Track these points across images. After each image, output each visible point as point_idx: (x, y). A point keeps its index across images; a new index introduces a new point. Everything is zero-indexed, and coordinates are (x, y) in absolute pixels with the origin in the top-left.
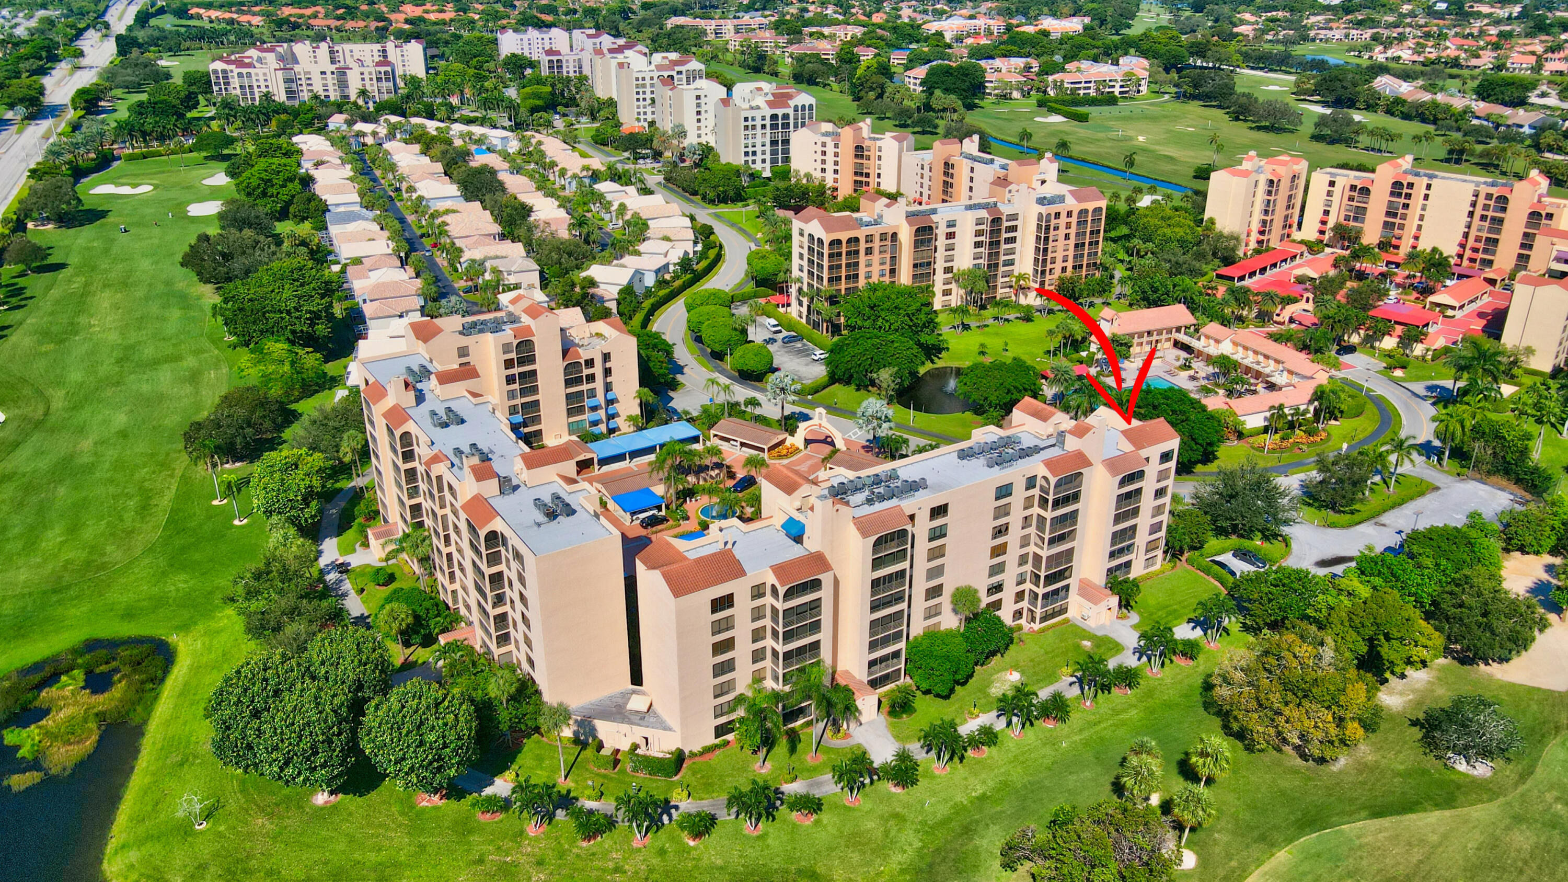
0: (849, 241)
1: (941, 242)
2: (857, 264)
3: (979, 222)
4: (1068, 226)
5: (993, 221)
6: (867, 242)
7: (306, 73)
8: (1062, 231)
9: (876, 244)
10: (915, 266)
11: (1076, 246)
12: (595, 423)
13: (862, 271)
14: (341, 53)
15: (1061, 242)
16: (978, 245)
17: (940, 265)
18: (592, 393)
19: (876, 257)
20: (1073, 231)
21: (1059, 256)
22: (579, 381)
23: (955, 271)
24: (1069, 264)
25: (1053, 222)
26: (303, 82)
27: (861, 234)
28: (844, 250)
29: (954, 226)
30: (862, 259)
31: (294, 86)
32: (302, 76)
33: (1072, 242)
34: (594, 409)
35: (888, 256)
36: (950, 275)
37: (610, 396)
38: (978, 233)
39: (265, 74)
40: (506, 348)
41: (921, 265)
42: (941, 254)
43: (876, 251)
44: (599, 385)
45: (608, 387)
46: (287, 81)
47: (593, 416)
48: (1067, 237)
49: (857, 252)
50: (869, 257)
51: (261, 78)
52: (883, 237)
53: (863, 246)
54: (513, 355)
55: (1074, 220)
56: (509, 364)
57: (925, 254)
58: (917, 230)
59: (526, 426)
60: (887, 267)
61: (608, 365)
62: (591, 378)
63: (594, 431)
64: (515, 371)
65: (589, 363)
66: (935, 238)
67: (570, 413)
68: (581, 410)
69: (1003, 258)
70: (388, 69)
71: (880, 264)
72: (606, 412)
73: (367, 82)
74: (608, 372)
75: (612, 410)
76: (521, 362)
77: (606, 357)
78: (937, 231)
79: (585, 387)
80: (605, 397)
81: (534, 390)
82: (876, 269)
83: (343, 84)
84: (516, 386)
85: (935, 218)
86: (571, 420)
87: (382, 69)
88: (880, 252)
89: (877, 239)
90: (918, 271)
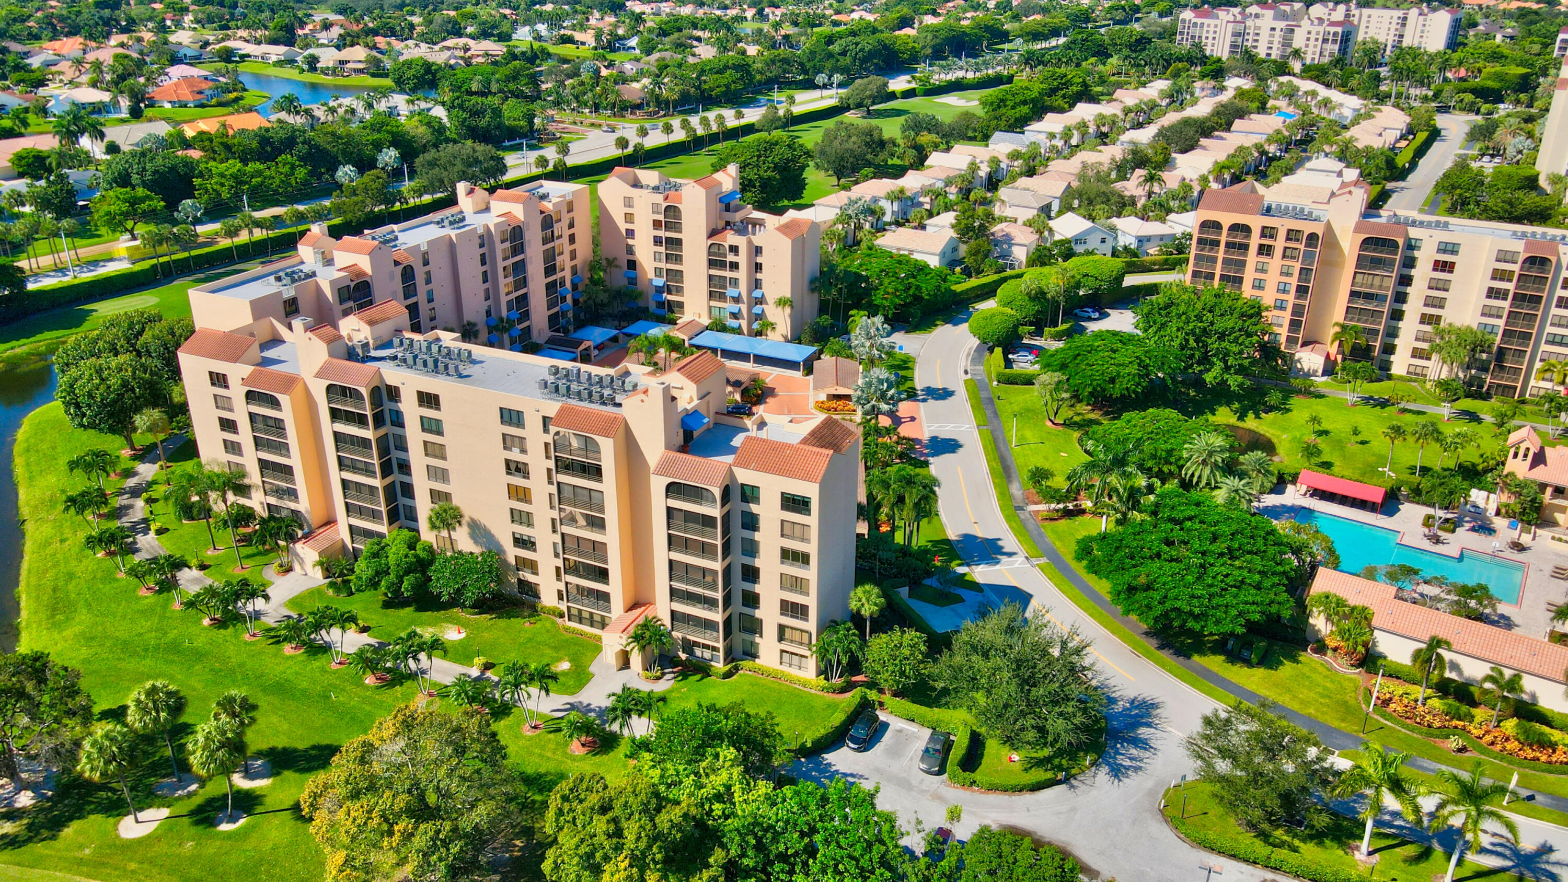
0: (1234, 228)
1: (1422, 273)
2: (1243, 264)
3: (1503, 256)
5: (1532, 261)
6: (1263, 235)
7: (1255, 28)
9: (1279, 244)
10: (1353, 294)
12: (735, 316)
13: (1249, 275)
16: (1493, 293)
17: (1413, 308)
18: (735, 282)
19: (1275, 262)
22: (722, 265)
23: (1443, 324)
26: (1250, 38)
27: (1256, 222)
28: (1223, 238)
29: (1454, 252)
30: (1252, 257)
31: (1240, 39)
32: (1251, 32)
34: (737, 300)
35: (1297, 266)
36: (1428, 328)
37: (757, 294)
38: (1498, 275)
39: (1216, 26)
40: (655, 208)
41: (1369, 297)
42: (1417, 292)
43: (1278, 252)
44: (742, 275)
45: (757, 284)
46: (1236, 34)
47: (734, 308)
49: (1245, 247)
50: (1263, 259)
51: (1212, 29)
52: (1292, 235)
53: (1255, 241)
54: (661, 217)
56: (657, 224)
57: (1377, 281)
58: (1366, 241)
59: (669, 293)
60: (1294, 281)
61: (759, 260)
62: (734, 266)
63: (733, 323)
64: (662, 233)
65: (734, 249)
66: (1410, 263)
67: (711, 295)
68: (722, 297)
69: (1549, 329)
70: (1339, 30)
71: (1282, 274)
72: (750, 309)
73: (1312, 42)
74: (758, 267)
75: (757, 309)
76: (669, 226)
77: (758, 250)
78: (1416, 253)
79: (728, 274)
80: (750, 292)
81: (678, 259)
82: (1273, 278)
83: (1286, 43)
84: (662, 249)
85: (1413, 233)
86: (713, 303)
87: (1332, 30)
88: (1284, 257)
89: (1282, 235)
90: (1360, 304)
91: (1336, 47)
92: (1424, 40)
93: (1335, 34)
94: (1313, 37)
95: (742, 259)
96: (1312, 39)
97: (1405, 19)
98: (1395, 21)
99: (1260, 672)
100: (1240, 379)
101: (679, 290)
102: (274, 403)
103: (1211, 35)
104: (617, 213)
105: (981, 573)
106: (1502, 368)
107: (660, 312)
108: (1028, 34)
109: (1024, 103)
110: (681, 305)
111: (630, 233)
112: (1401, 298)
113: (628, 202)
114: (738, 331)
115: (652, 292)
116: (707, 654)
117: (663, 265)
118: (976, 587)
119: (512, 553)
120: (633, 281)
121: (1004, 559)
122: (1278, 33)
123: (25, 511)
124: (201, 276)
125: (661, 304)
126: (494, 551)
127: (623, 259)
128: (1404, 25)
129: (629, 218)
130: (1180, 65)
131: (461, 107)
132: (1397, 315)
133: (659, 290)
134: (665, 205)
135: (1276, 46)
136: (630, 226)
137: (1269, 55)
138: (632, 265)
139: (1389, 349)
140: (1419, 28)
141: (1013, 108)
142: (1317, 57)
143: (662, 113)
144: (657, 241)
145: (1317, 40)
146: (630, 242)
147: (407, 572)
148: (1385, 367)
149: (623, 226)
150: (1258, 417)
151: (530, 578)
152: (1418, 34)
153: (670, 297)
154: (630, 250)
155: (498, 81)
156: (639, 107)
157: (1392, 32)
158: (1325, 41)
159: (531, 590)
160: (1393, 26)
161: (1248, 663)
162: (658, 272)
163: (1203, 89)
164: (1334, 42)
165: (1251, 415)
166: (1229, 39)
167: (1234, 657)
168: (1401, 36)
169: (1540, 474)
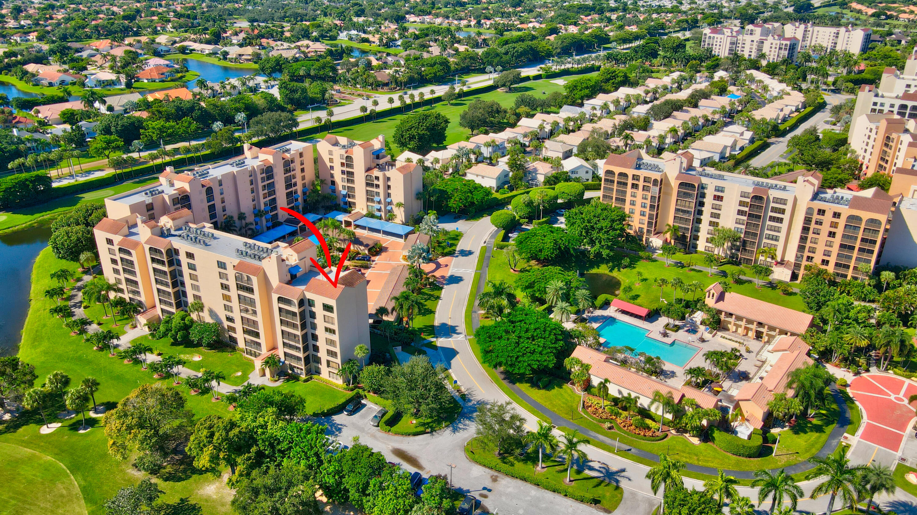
0: (621, 174)
1: (709, 201)
2: (625, 192)
3: (744, 194)
4: (834, 225)
5: (755, 198)
6: (633, 179)
7: (743, 40)
8: (825, 229)
9: (641, 183)
10: (677, 210)
11: (842, 246)
12: (379, 210)
13: (628, 198)
14: (810, 33)
15: (823, 237)
16: (740, 213)
17: (706, 218)
18: (378, 194)
19: (640, 192)
20: (840, 231)
21: (821, 248)
22: (372, 185)
23: (720, 227)
24: (833, 260)
25: (815, 217)
26: (740, 45)
27: (630, 172)
28: (616, 179)
29: (722, 191)
30: (629, 190)
31: (734, 47)
32: (740, 42)
33: (837, 241)
34: (379, 202)
35: (649, 195)
36: (711, 228)
37: (389, 200)
38: (741, 204)
39: (721, 39)
40: (341, 156)
41: (684, 212)
42: (707, 210)
43: (641, 187)
44: (381, 190)
45: (389, 195)
46: (732, 44)
47: (378, 206)
48: (832, 234)
49: (626, 184)
50: (634, 190)
51: (719, 40)
52: (646, 180)
53: (630, 181)
54: (344, 161)
55: (842, 222)
56: (342, 164)
57: (687, 204)
58: (681, 184)
59: (349, 197)
60: (648, 202)
61: (389, 184)
62: (378, 186)
63: (378, 214)
64: (345, 169)
65: (377, 178)
66: (703, 195)
67: (368, 200)
68: (372, 201)
69: (766, 232)
70: (788, 43)
71: (643, 198)
72: (385, 207)
73: (773, 49)
74: (389, 187)
75: (389, 208)
76: (348, 166)
77: (389, 179)
78: (706, 191)
79: (375, 190)
80: (385, 199)
81: (352, 181)
82: (639, 200)
83: (760, 49)
84: (345, 176)
85: (704, 180)
86: (369, 204)
87: (784, 42)
88: (643, 190)
89: (642, 179)
90: (680, 215)
91: (786, 52)
92: (848, 46)
93: (786, 45)
94: (774, 46)
95: (381, 183)
96: (773, 48)
97: (838, 33)
98: (832, 34)
99: (543, 392)
100: (608, 251)
101: (354, 197)
102: (129, 253)
103: (718, 44)
104: (326, 158)
105: (441, 342)
106: (745, 250)
107: (345, 206)
110: (354, 204)
111: (332, 168)
112: (700, 213)
113: (330, 153)
114: (380, 218)
115: (341, 197)
116: (299, 371)
117: (346, 184)
118: (435, 348)
119: (226, 324)
120: (334, 191)
121: (455, 335)
122: (755, 43)
123: (32, 295)
124: (137, 180)
125: (345, 203)
126: (219, 323)
127: (329, 180)
128: (837, 37)
129: (331, 160)
130: (694, 62)
132: (699, 221)
133: (345, 196)
134: (346, 155)
135: (754, 50)
136: (332, 164)
137: (750, 55)
138: (333, 183)
139: (696, 238)
140: (846, 39)
142: (776, 57)
143: (398, 88)
144: (343, 172)
145: (776, 48)
146: (332, 172)
147: (179, 331)
148: (695, 246)
149: (329, 164)
150: (619, 270)
151: (233, 335)
152: (845, 42)
153: (349, 200)
154: (332, 176)
156: (387, 84)
157: (831, 41)
158: (780, 49)
159: (234, 340)
160: (831, 38)
161: (539, 388)
162: (344, 187)
163: (701, 78)
164: (785, 49)
165: (616, 269)
166: (728, 46)
167: (535, 384)
168: (836, 43)
169: (720, 306)
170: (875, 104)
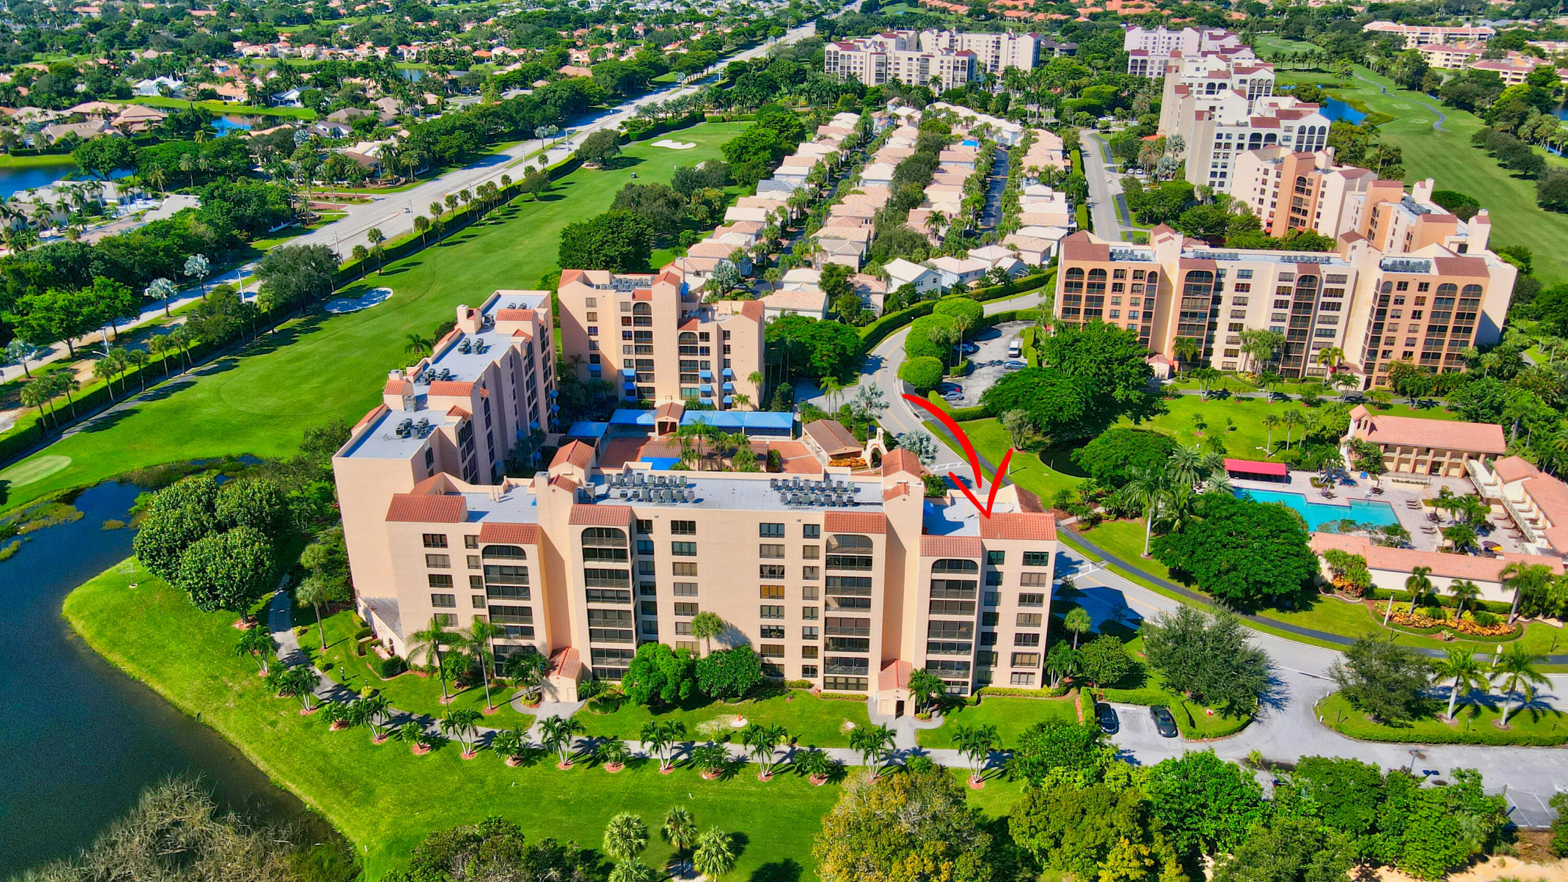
0: (1093, 272)
1: (1228, 293)
2: (1101, 299)
3: (1284, 277)
4: (1420, 301)
5: (1303, 279)
6: (1116, 276)
7: (896, 58)
8: (1409, 307)
9: (1128, 282)
10: (1183, 314)
11: (1431, 329)
12: (708, 394)
13: (1107, 308)
14: (959, 43)
15: (1406, 319)
16: (1279, 304)
17: (1223, 320)
18: (706, 366)
19: (1126, 296)
20: (1427, 309)
21: (1401, 337)
22: (693, 351)
23: (1245, 330)
24: (1418, 350)
25: (1394, 293)
26: (892, 66)
27: (1110, 267)
28: (1085, 281)
29: (1249, 277)
30: (1108, 294)
31: (884, 69)
32: (892, 61)
33: (1424, 322)
34: (707, 380)
35: (1143, 297)
36: (1236, 334)
37: (726, 372)
38: (1281, 291)
39: (860, 57)
40: (624, 306)
41: (1193, 315)
42: (1225, 308)
43: (1128, 288)
44: (713, 358)
45: (726, 364)
46: (880, 64)
47: (706, 387)
48: (1417, 315)
49: (1102, 287)
50: (1117, 294)
51: (858, 61)
52: (1138, 275)
53: (1110, 281)
54: (630, 314)
55: (1431, 295)
56: (626, 321)
57: (1199, 303)
58: (1190, 275)
59: (639, 381)
60: (1141, 309)
61: (727, 342)
62: (705, 351)
63: (706, 400)
64: (632, 328)
65: (705, 336)
66: (1219, 287)
67: (682, 378)
68: (694, 379)
69: (1317, 326)
70: (966, 59)
71: (1132, 304)
72: (720, 386)
73: (945, 70)
74: (726, 349)
75: (727, 386)
76: (638, 322)
77: (726, 335)
78: (1223, 280)
79: (699, 358)
80: (720, 372)
81: (649, 350)
82: (1125, 309)
83: (924, 70)
84: (632, 342)
85: (1220, 264)
86: (683, 385)
87: (960, 59)
88: (1132, 291)
89: (1130, 275)
90: (1188, 321)
91: (966, 73)
92: (1015, 60)
93: (963, 62)
94: (945, 65)
95: (713, 344)
96: (945, 68)
97: (998, 42)
98: (990, 44)
99: (1303, 614)
100: (1138, 393)
101: (650, 377)
102: (520, 554)
103: (858, 66)
104: (579, 314)
106: (1288, 357)
107: (631, 399)
108: (687, 68)
109: (764, 149)
110: (652, 390)
111: (593, 331)
112: (1214, 313)
113: (591, 302)
114: (711, 407)
115: (621, 381)
117: (633, 357)
118: (1079, 593)
119: (757, 642)
120: (597, 374)
121: (1079, 567)
122: (915, 62)
125: (630, 392)
126: (740, 645)
127: (586, 354)
128: (998, 48)
129: (592, 317)
130: (848, 96)
131: (223, 197)
132: (1213, 326)
133: (629, 379)
134: (633, 303)
135: (914, 73)
136: (592, 324)
137: (909, 81)
138: (596, 359)
139: (1209, 352)
140: (1011, 50)
141: (755, 154)
142: (951, 82)
143: (403, 180)
144: (626, 335)
145: (949, 68)
146: (593, 338)
148: (1207, 364)
149: (585, 325)
150: (1148, 420)
151: (775, 660)
152: (1010, 55)
153: (640, 385)
154: (593, 345)
155: (206, 157)
156: (373, 176)
157: (990, 54)
158: (956, 68)
159: (776, 672)
160: (990, 49)
161: (1295, 610)
162: (628, 364)
163: (880, 119)
164: (963, 69)
165: (1143, 419)
166: (874, 69)
167: (1282, 608)
168: (997, 57)
169: (1375, 437)
170: (1219, 136)
